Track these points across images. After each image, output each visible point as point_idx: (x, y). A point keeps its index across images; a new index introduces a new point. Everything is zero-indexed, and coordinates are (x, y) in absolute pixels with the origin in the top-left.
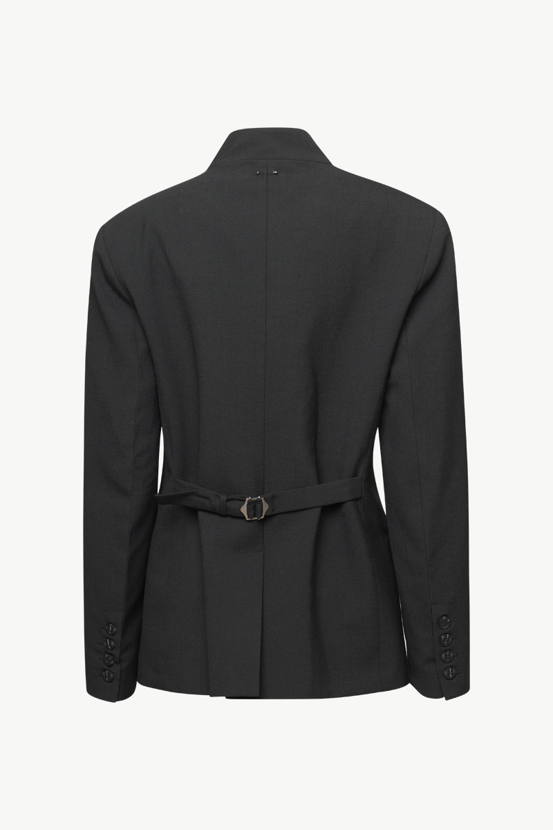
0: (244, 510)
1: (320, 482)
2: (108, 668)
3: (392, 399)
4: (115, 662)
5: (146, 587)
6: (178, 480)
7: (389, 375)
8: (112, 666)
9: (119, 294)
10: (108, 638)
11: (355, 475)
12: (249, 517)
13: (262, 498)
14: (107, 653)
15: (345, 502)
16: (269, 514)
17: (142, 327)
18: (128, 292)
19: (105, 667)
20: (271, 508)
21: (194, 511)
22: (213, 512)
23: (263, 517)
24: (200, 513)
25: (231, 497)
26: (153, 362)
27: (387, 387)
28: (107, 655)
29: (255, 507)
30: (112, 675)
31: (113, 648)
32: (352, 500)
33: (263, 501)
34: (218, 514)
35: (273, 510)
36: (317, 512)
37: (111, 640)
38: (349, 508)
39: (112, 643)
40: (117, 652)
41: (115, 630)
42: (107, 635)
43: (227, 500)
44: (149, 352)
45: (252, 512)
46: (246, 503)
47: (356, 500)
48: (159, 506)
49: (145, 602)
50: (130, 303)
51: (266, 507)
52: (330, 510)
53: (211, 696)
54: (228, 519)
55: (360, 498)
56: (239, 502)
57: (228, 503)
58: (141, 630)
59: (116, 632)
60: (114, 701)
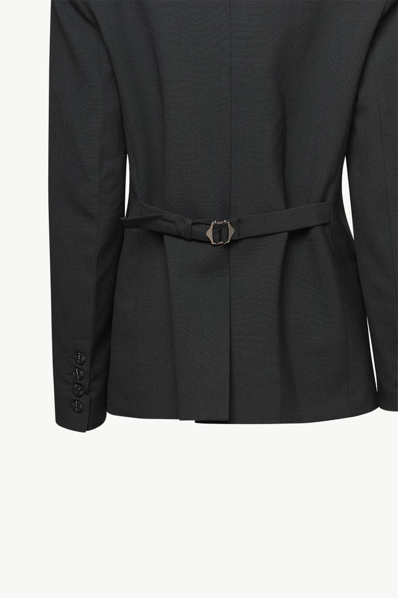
0: (209, 234)
1: (287, 207)
2: (77, 399)
3: (360, 123)
4: (84, 393)
5: (114, 313)
6: (144, 204)
7: (356, 99)
8: (81, 396)
9: (83, 15)
10: (77, 368)
11: (323, 200)
12: (214, 242)
13: (228, 223)
14: (76, 383)
15: (313, 227)
16: (235, 238)
17: (107, 49)
18: (92, 13)
19: (74, 397)
20: (238, 232)
21: (159, 236)
22: (178, 236)
23: (228, 242)
24: (166, 237)
25: (195, 221)
26: (117, 85)
27: (355, 111)
28: (76, 386)
29: (220, 231)
30: (81, 406)
31: (82, 378)
32: (320, 225)
33: (229, 225)
34: (184, 238)
35: (240, 235)
36: (285, 236)
37: (79, 369)
38: (317, 234)
39: (81, 372)
40: (85, 382)
41: (83, 358)
42: (76, 365)
43: (193, 224)
44: (114, 75)
45: (218, 236)
46: (212, 227)
47: (324, 225)
48: (126, 230)
49: (113, 328)
50: (94, 24)
51: (232, 231)
52: (297, 235)
53: (180, 420)
54: (193, 243)
55: (328, 223)
56: (205, 226)
57: (193, 227)
58: (109, 358)
59: (84, 360)
60: (84, 431)
